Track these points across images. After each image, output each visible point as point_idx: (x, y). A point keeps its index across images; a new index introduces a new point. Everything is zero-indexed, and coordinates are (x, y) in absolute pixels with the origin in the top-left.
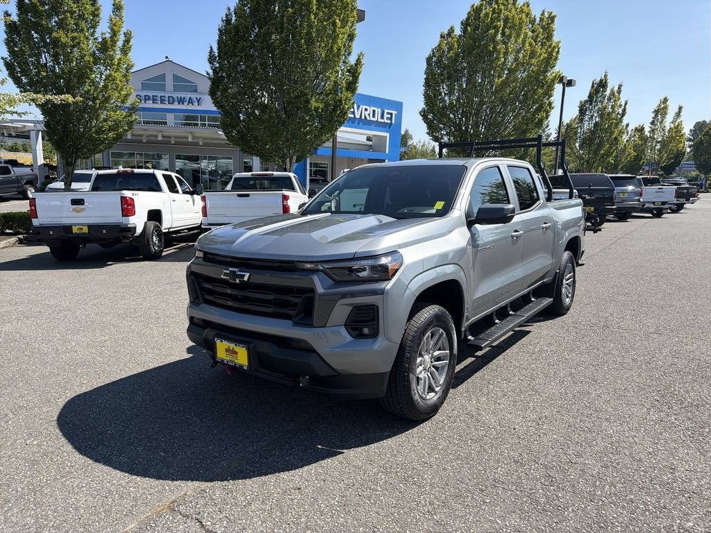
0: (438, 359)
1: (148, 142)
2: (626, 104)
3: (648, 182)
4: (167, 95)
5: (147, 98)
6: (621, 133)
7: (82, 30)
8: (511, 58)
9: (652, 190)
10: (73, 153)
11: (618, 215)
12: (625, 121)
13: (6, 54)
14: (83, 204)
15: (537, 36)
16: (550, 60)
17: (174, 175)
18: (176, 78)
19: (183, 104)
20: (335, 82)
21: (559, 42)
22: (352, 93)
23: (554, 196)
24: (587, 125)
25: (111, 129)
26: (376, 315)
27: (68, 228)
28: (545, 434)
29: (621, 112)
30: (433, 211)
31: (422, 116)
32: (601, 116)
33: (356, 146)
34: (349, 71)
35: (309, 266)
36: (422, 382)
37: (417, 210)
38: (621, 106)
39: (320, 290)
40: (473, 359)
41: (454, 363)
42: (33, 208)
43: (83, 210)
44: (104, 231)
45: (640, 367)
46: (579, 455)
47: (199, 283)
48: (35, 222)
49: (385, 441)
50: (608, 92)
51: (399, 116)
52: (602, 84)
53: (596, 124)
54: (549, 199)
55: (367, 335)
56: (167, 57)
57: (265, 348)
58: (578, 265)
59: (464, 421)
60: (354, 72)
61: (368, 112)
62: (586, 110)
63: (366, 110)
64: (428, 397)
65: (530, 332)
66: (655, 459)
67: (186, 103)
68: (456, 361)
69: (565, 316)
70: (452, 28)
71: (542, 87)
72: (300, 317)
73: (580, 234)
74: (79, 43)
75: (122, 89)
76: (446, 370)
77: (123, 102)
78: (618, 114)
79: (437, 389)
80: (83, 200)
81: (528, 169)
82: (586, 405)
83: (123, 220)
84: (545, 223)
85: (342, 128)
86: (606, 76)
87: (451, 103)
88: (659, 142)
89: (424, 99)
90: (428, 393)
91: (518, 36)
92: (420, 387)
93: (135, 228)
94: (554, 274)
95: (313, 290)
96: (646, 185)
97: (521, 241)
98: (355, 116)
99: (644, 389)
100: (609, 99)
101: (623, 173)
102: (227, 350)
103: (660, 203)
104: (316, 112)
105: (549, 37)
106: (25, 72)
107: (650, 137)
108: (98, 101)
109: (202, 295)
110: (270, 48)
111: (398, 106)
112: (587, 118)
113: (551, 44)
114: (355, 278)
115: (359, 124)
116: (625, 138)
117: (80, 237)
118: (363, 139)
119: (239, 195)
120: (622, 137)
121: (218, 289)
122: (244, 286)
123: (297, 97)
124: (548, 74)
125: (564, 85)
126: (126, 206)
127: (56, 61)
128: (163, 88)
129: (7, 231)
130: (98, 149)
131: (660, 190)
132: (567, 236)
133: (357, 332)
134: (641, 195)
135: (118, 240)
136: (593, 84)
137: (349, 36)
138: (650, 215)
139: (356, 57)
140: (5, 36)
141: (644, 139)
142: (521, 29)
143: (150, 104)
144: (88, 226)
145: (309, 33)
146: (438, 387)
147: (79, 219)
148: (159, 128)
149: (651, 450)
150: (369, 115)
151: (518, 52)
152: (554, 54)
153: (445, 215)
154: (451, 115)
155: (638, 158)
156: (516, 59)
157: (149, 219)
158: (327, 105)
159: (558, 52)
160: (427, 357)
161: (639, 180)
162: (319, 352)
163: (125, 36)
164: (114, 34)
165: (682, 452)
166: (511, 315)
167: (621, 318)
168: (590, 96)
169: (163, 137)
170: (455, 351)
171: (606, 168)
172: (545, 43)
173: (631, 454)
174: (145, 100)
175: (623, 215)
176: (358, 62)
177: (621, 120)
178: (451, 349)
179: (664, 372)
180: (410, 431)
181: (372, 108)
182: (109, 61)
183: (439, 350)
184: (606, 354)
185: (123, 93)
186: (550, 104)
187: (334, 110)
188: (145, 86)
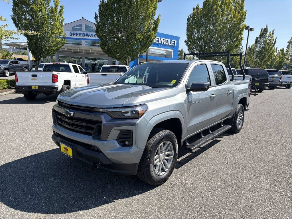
0: (168, 155)
1: (74, 52)
2: (276, 39)
3: (284, 73)
4: (82, 33)
5: (74, 34)
6: (273, 52)
7: (43, 5)
8: (225, 18)
9: (286, 77)
10: (39, 56)
11: (270, 87)
12: (276, 46)
13: (12, 14)
14: (37, 77)
15: (236, 9)
16: (242, 19)
17: (77, 65)
18: (86, 26)
19: (88, 36)
20: (148, 27)
21: (246, 11)
22: (155, 32)
23: (235, 78)
24: (259, 48)
25: (55, 46)
26: (131, 135)
27: (30, 87)
28: (216, 196)
29: (274, 42)
30: (171, 84)
31: (186, 43)
32: (265, 44)
33: (160, 55)
34: (154, 23)
35: (101, 110)
36: (158, 167)
37: (164, 84)
38: (273, 40)
39: (104, 122)
40: (191, 153)
41: (176, 157)
42: (16, 78)
43: (36, 79)
44: (45, 89)
45: (269, 161)
46: (230, 210)
47: (56, 115)
48: (17, 84)
49: (137, 196)
50: (268, 34)
51: (178, 43)
52: (265, 30)
53: (263, 48)
54: (232, 80)
55: (127, 145)
56: (82, 17)
57: (80, 149)
58: (245, 110)
59: (178, 187)
60: (156, 23)
61: (165, 41)
62: (258, 41)
63: (164, 40)
64: (161, 174)
65: (220, 141)
66: (270, 214)
67: (90, 36)
68: (177, 157)
69: (237, 134)
70: (198, 5)
71: (238, 31)
72: (95, 135)
73: (247, 96)
74: (41, 10)
75: (59, 30)
76: (172, 161)
77: (60, 35)
78: (272, 43)
79: (167, 170)
80: (36, 75)
81: (222, 66)
82: (239, 181)
83: (53, 84)
84: (229, 91)
85: (150, 47)
86: (267, 27)
87: (198, 37)
88: (290, 56)
89: (186, 36)
90: (161, 172)
91: (228, 8)
92: (156, 170)
93: (58, 88)
94: (233, 114)
95: (101, 122)
96: (283, 74)
97: (215, 99)
98: (159, 43)
99: (269, 173)
100: (269, 37)
101: (274, 69)
102: (65, 148)
103: (289, 82)
104: (139, 40)
105: (242, 9)
106: (20, 22)
107: (286, 53)
108: (49, 34)
109: (58, 121)
110: (121, 13)
111: (178, 38)
112: (258, 45)
113: (243, 12)
114: (123, 117)
115: (160, 46)
116: (275, 54)
117: (35, 91)
118: (164, 53)
119: (102, 75)
120: (274, 53)
121: (63, 119)
122: (71, 118)
123: (131, 33)
124: (241, 25)
125: (249, 30)
126: (54, 78)
127: (32, 17)
128: (81, 30)
129: (12, 87)
130: (49, 54)
131: (289, 77)
132: (240, 97)
133: (123, 143)
134: (281, 78)
135: (51, 92)
136: (261, 30)
137: (154, 8)
138: (285, 87)
139: (157, 17)
140: (13, 7)
141: (284, 54)
142: (229, 5)
143: (75, 37)
144: (38, 86)
145: (137, 6)
146: (166, 169)
147: (35, 83)
148: (78, 46)
149: (268, 209)
150: (165, 42)
151: (228, 15)
152: (244, 16)
153: (175, 86)
154: (198, 43)
155: (281, 62)
156: (227, 19)
157: (64, 84)
158: (144, 37)
159: (245, 15)
160: (162, 155)
161: (280, 72)
162: (104, 153)
163: (61, 7)
164: (56, 6)
165: (284, 211)
166: (210, 133)
167: (264, 135)
168: (260, 35)
169: (80, 50)
170: (177, 152)
171: (267, 67)
172: (240, 11)
173: (257, 210)
174: (73, 35)
175: (272, 87)
176: (158, 19)
177: (274, 46)
178: (175, 150)
179: (281, 165)
180: (150, 191)
181: (167, 39)
182: (54, 18)
183: (169, 151)
184: (254, 154)
185: (59, 31)
186: (241, 38)
187: (147, 39)
188: (73, 29)
